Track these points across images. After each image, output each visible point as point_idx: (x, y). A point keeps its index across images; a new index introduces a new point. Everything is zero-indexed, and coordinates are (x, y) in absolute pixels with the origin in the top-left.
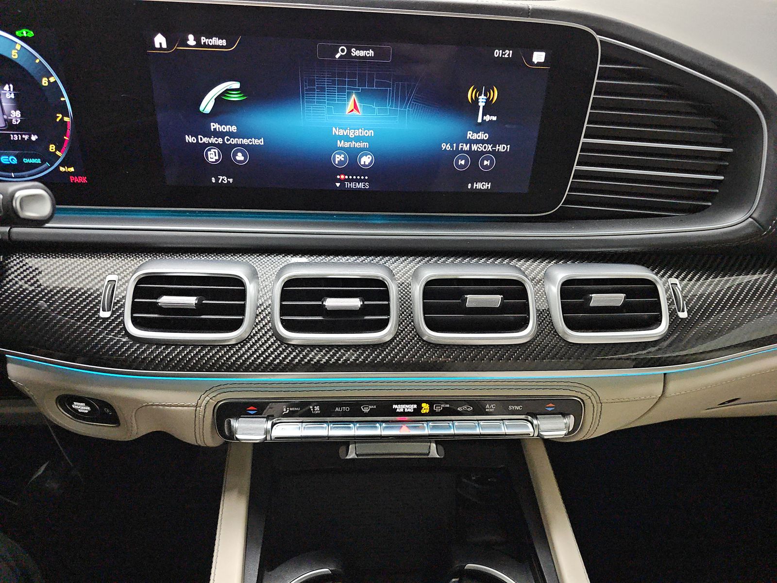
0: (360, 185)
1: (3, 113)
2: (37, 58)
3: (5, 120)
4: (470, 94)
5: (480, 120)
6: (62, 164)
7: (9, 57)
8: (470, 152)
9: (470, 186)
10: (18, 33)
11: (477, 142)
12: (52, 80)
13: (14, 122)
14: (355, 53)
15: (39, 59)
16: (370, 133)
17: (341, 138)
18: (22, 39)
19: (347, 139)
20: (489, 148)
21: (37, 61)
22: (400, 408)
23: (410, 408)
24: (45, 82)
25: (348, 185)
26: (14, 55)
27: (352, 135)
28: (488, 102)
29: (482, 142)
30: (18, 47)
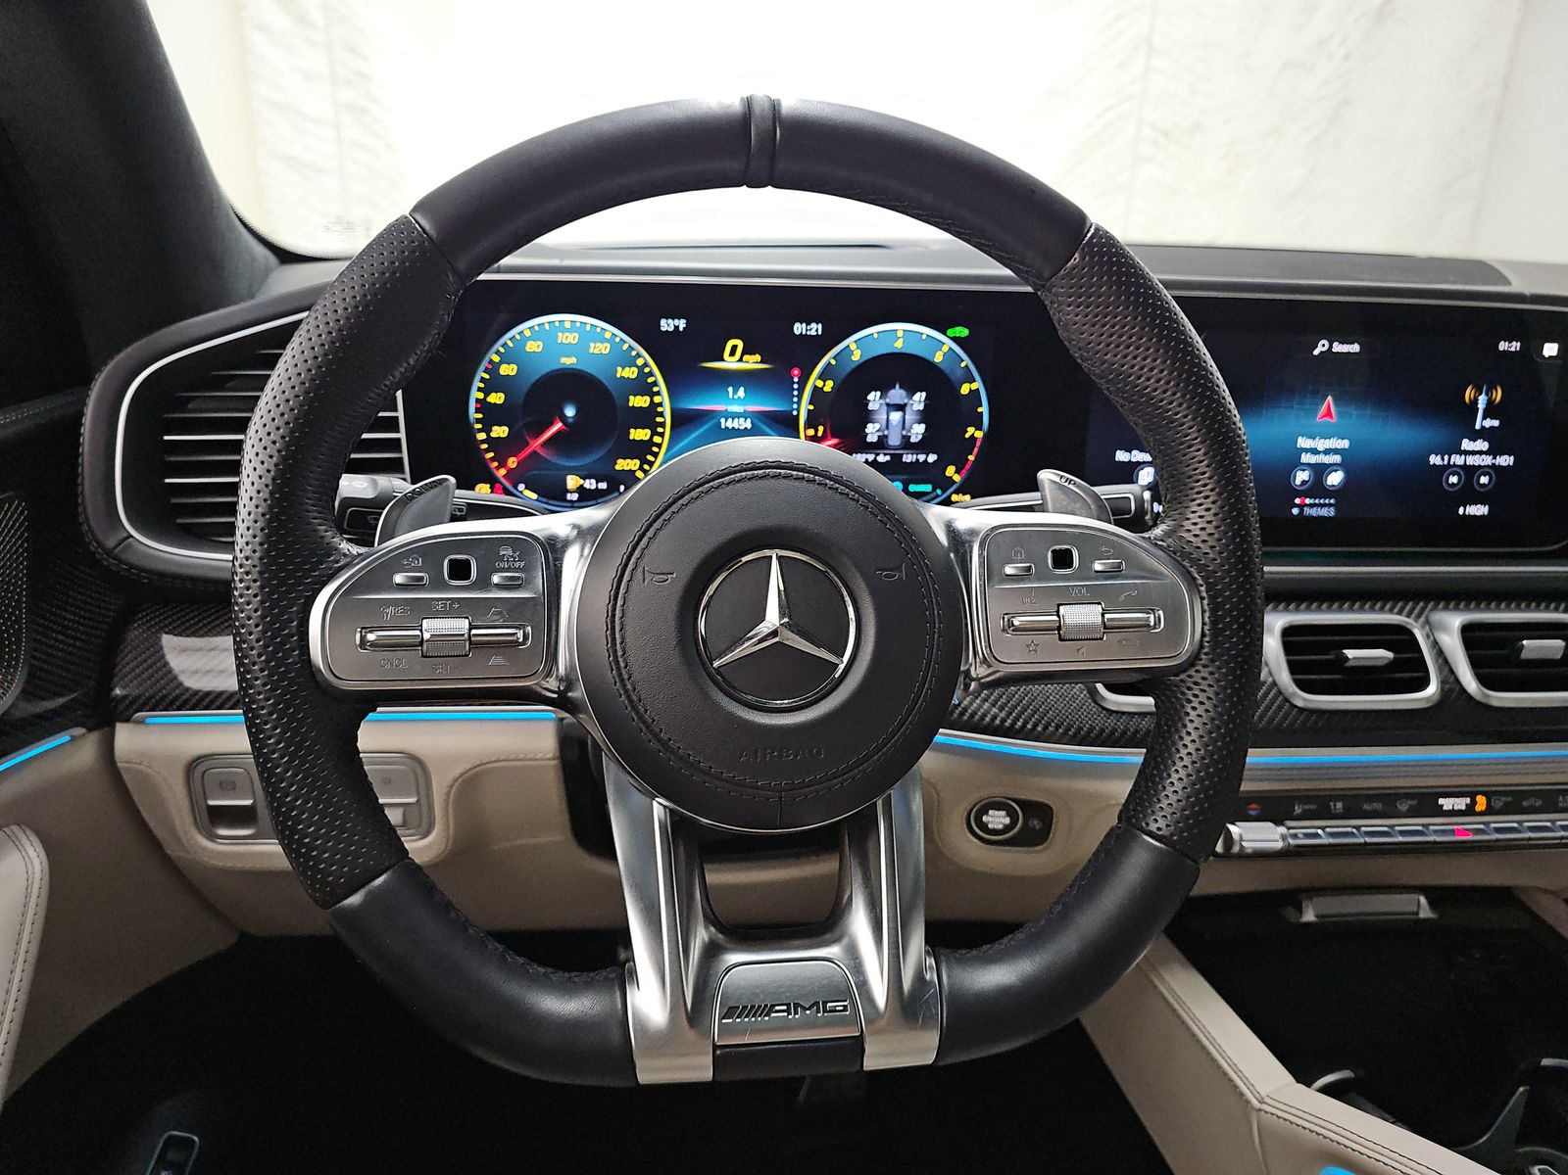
0: (1324, 512)
1: (903, 428)
2: (963, 361)
3: (903, 437)
4: (1469, 394)
5: (1478, 427)
6: (957, 492)
7: (931, 360)
8: (1465, 467)
9: (1461, 511)
10: (950, 332)
11: (1473, 453)
12: (974, 386)
13: (913, 440)
14: (1338, 348)
15: (966, 362)
16: (1345, 444)
17: (1307, 450)
18: (954, 339)
19: (1315, 451)
20: (1488, 460)
21: (963, 365)
22: (1447, 803)
23: (1461, 803)
24: (965, 389)
25: (1307, 511)
26: (938, 358)
27: (1321, 448)
28: (1490, 403)
29: (1481, 453)
30: (945, 349)
